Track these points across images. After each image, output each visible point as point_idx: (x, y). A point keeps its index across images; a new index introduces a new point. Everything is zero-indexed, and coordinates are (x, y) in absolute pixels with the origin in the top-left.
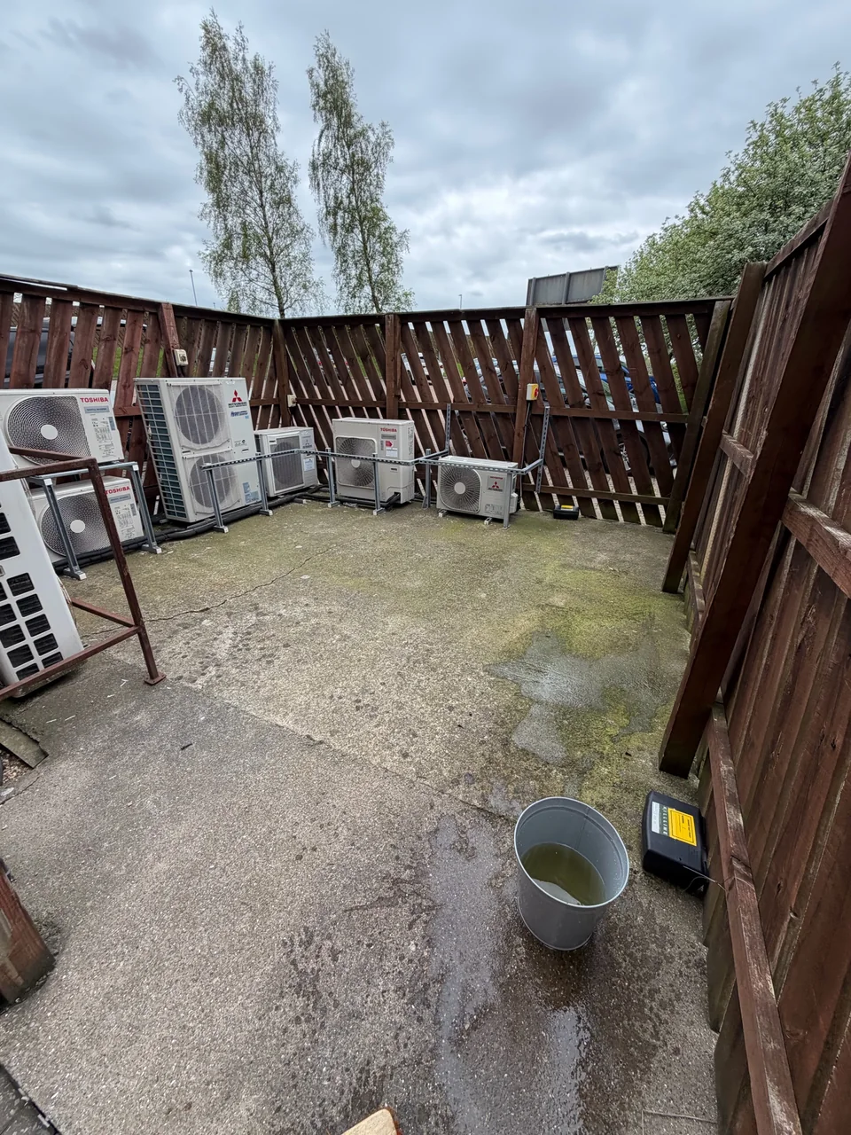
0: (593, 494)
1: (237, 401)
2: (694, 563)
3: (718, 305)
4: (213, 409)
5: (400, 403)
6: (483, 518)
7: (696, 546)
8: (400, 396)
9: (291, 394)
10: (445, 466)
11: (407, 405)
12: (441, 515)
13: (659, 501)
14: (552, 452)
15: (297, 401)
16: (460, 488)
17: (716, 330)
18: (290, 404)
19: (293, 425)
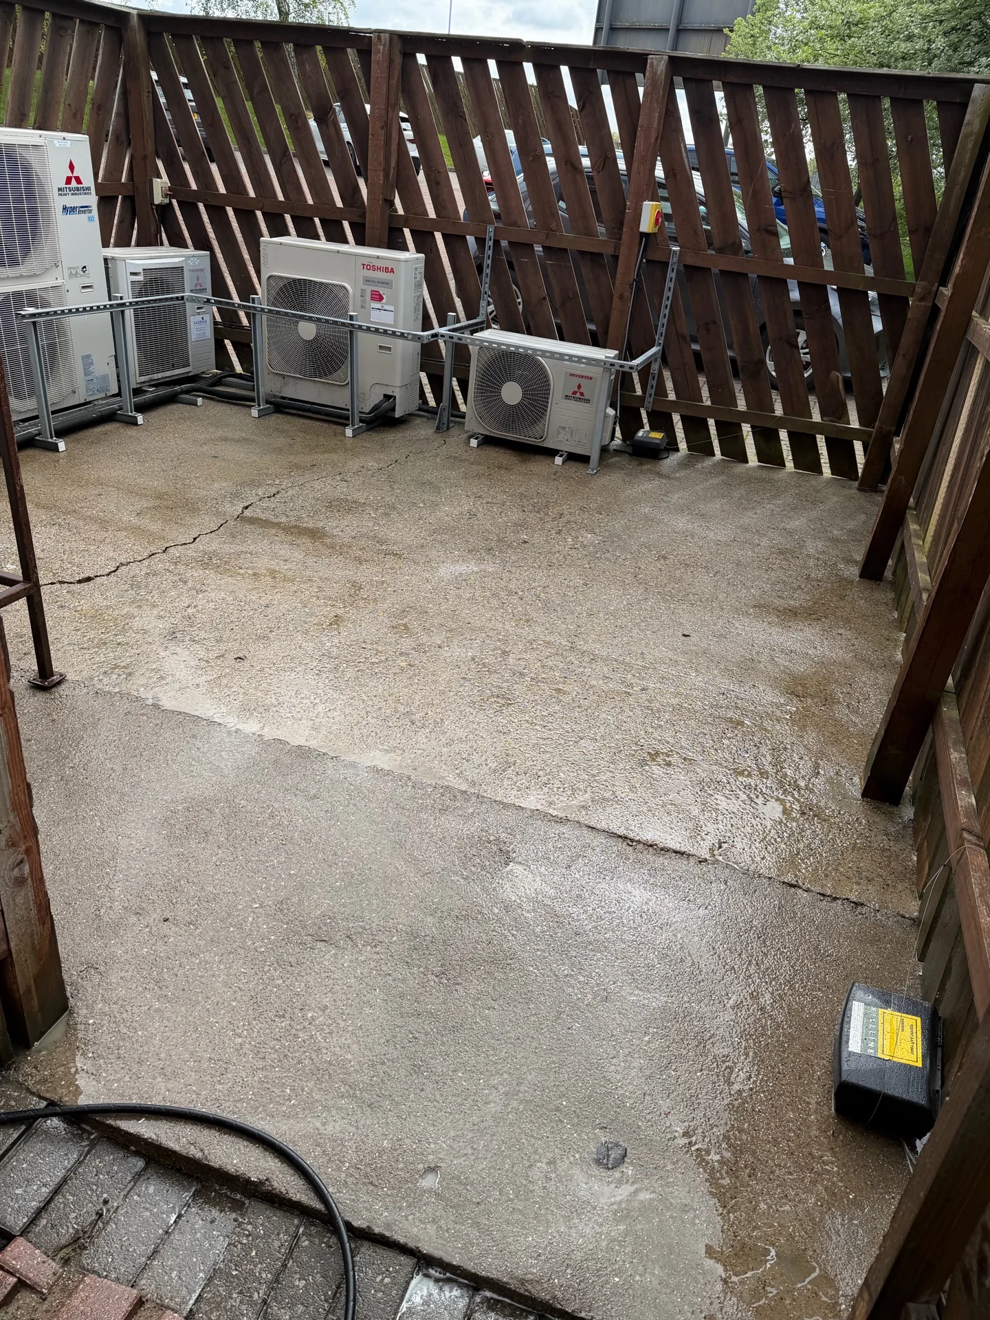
0: (744, 417)
1: (74, 184)
2: (913, 527)
3: (978, 90)
4: (31, 196)
5: (393, 215)
6: (553, 453)
7: (917, 503)
8: (392, 203)
9: (159, 176)
10: (484, 347)
11: (406, 221)
12: (474, 443)
13: (856, 434)
14: (677, 334)
15: (172, 193)
16: (512, 393)
17: (970, 135)
18: (158, 199)
19: (162, 244)
